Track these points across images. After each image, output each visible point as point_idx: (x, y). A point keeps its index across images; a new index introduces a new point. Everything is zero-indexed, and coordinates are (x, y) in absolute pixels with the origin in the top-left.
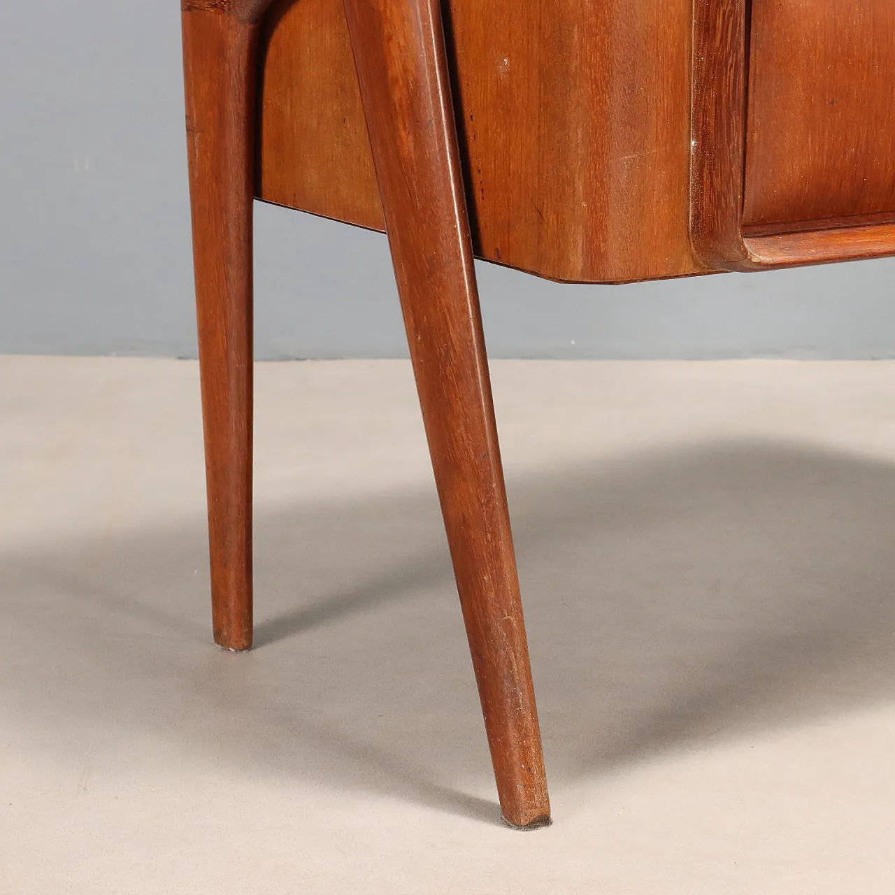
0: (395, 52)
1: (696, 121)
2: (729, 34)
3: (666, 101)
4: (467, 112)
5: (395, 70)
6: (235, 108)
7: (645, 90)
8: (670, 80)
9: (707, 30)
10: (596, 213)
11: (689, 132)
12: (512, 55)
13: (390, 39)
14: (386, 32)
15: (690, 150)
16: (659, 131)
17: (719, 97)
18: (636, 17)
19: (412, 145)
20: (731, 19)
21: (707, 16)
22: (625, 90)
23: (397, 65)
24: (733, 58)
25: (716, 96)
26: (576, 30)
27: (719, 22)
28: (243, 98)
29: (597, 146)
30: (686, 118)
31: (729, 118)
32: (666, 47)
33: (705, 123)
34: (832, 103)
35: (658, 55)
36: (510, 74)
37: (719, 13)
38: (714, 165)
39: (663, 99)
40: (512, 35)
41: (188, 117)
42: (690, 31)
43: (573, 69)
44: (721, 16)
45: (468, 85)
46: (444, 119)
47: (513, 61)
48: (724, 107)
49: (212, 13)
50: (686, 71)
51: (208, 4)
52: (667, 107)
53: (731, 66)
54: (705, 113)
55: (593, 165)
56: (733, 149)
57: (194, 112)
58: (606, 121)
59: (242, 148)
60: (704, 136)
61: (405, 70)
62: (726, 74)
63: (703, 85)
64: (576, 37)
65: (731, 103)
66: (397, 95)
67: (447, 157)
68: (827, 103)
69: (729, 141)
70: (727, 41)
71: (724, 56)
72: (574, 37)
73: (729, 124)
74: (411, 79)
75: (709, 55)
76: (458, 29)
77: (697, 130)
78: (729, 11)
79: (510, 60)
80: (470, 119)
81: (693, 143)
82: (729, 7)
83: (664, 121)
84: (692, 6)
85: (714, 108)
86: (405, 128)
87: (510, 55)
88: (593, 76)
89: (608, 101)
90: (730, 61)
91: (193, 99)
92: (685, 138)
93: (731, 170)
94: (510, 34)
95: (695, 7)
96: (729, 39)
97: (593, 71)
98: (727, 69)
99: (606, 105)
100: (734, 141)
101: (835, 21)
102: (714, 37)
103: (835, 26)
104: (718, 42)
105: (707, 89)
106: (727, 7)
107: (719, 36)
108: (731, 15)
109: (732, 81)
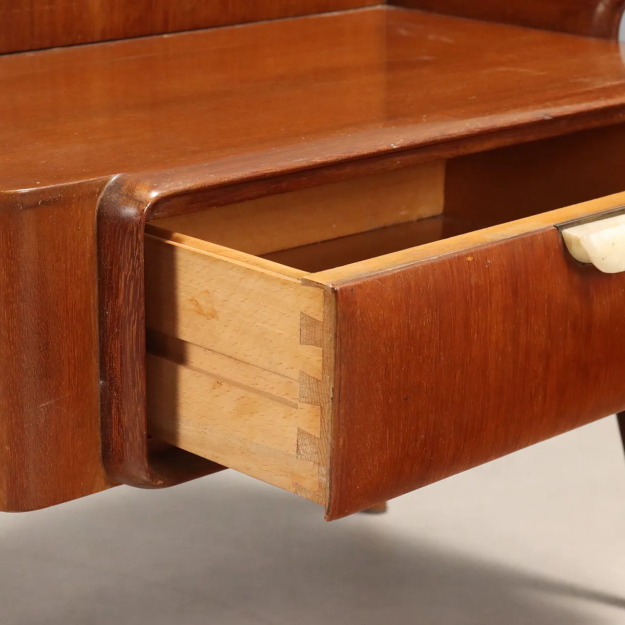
2: (131, 296)
3: (76, 351)
7: (58, 344)
8: (79, 332)
10: (19, 455)
11: (98, 374)
18: (47, 284)
20: (132, 284)
22: (40, 348)
24: (135, 316)
27: (122, 284)
29: (17, 398)
30: (94, 362)
31: (133, 366)
32: (75, 305)
35: (68, 313)
37: (121, 277)
38: (121, 404)
39: (74, 349)
44: (123, 279)
52: (77, 356)
53: (134, 322)
55: (14, 414)
58: (24, 376)
60: (111, 379)
62: (129, 327)
65: (135, 353)
69: (134, 386)
70: (128, 299)
71: (127, 313)
73: (133, 370)
75: (113, 312)
78: (130, 276)
81: (101, 383)
82: (130, 272)
83: (75, 369)
85: (119, 357)
88: (11, 339)
89: (25, 359)
90: (133, 318)
92: (94, 379)
93: (136, 410)
96: (131, 300)
97: (11, 334)
98: (130, 324)
99: (24, 362)
100: (138, 385)
101: (409, 326)
102: (117, 297)
103: (409, 330)
104: (121, 300)
105: (112, 339)
106: (128, 272)
107: (122, 297)
108: (132, 279)
109: (134, 335)
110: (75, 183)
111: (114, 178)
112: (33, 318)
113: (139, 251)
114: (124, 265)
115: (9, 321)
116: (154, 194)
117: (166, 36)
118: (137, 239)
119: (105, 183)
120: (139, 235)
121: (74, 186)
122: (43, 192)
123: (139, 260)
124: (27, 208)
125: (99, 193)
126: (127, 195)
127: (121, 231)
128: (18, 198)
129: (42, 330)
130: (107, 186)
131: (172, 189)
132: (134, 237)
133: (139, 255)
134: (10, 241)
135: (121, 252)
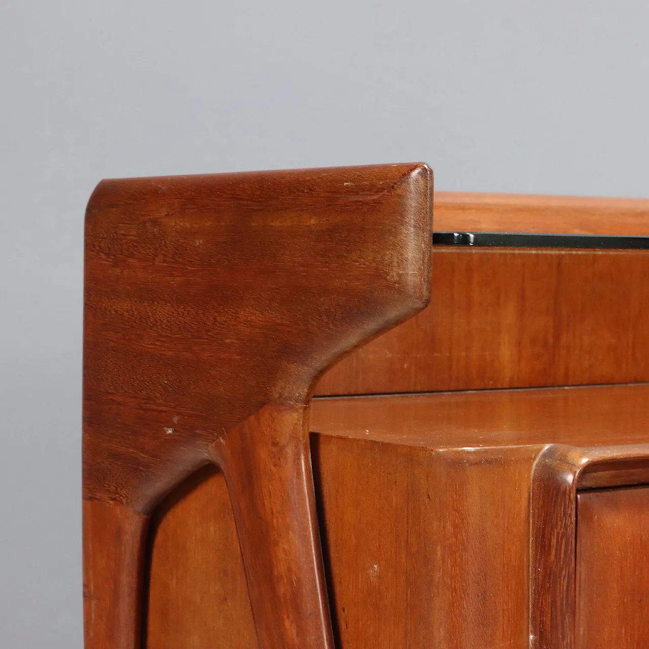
0: (281, 555)
1: (534, 619)
2: (563, 552)
3: (510, 603)
4: (340, 603)
5: (281, 568)
6: (127, 581)
7: (495, 596)
8: (513, 587)
9: (543, 547)
11: (528, 627)
12: (382, 562)
13: (276, 543)
14: (272, 539)
15: (528, 642)
16: (505, 628)
17: (554, 603)
18: (487, 537)
19: (295, 634)
20: (564, 540)
21: (543, 536)
22: (478, 597)
23: (282, 566)
24: (566, 572)
25: (552, 600)
26: (439, 548)
27: (554, 541)
28: (135, 574)
29: (457, 642)
30: (526, 616)
31: (563, 619)
32: (511, 561)
33: (542, 622)
34: (640, 601)
35: (504, 567)
36: (379, 577)
37: (554, 536)
39: (508, 602)
40: (382, 547)
41: (86, 586)
42: (528, 546)
43: (437, 579)
44: (555, 536)
45: (341, 583)
46: (321, 612)
47: (382, 568)
48: (558, 610)
49: (111, 504)
50: (526, 579)
51: (109, 497)
52: (511, 609)
53: (564, 578)
54: (542, 613)
56: (567, 644)
57: (92, 582)
58: (464, 622)
59: (133, 614)
60: (541, 632)
61: (289, 570)
62: (560, 582)
63: (541, 590)
64: (439, 554)
65: (565, 607)
66: (282, 590)
67: (324, 643)
68: (636, 602)
69: (563, 639)
70: (560, 556)
71: (559, 569)
72: (437, 554)
73: (563, 623)
74: (294, 578)
75: (545, 568)
76: (332, 537)
77: (535, 627)
78: (562, 533)
79: (379, 566)
80: (342, 611)
81: (531, 637)
82: (562, 530)
83: (509, 621)
84: (529, 526)
85: (550, 611)
86: (288, 617)
87: (379, 562)
88: (453, 586)
89: (465, 606)
90: (564, 573)
91: (91, 572)
92: (525, 632)
94: (380, 546)
95: (532, 527)
96: (562, 556)
97: (453, 582)
98: (561, 579)
99: (464, 609)
100: (567, 638)
101: (641, 536)
102: (549, 553)
103: (641, 540)
104: (552, 557)
105: (543, 594)
106: (560, 530)
107: (553, 552)
108: (564, 536)
109: (565, 589)
110: (514, 447)
111: (547, 447)
112: (473, 568)
113: (571, 510)
114: (557, 522)
115: (452, 569)
116: (585, 461)
117: (566, 388)
118: (570, 499)
119: (540, 450)
120: (572, 495)
121: (512, 450)
122: (486, 451)
123: (571, 518)
124: (471, 464)
125: (534, 459)
126: (560, 460)
127: (555, 491)
128: (464, 455)
129: (481, 580)
130: (541, 453)
131: (602, 455)
132: (567, 497)
133: (571, 514)
134: (456, 495)
135: (554, 512)
